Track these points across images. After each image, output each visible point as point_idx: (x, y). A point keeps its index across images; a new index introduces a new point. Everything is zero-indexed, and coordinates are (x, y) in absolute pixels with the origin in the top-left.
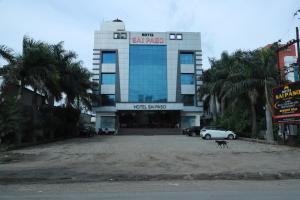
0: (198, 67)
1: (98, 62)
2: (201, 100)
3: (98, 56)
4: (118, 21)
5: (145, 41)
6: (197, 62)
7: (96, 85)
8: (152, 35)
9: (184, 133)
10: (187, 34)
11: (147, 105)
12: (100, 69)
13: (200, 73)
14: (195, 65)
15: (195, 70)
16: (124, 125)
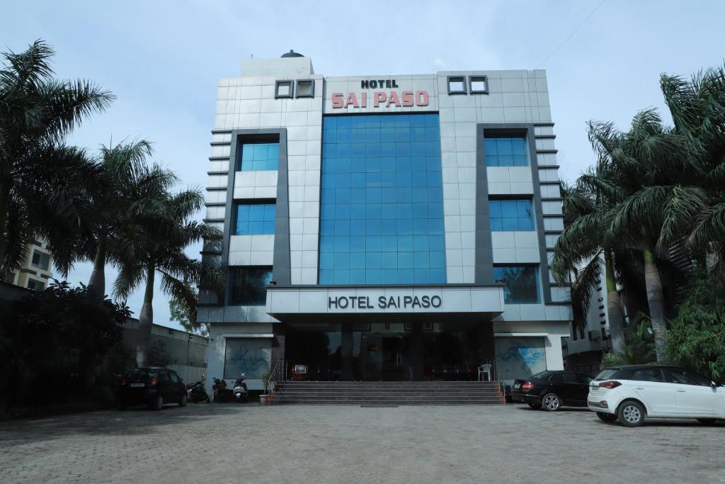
0: (544, 176)
1: (225, 166)
2: (562, 283)
3: (226, 151)
4: (293, 54)
5: (370, 102)
6: (542, 160)
7: (217, 237)
8: (392, 84)
9: (512, 398)
10: (501, 75)
11: (373, 296)
12: (231, 188)
13: (554, 192)
14: (536, 168)
15: (538, 184)
16: (300, 369)
